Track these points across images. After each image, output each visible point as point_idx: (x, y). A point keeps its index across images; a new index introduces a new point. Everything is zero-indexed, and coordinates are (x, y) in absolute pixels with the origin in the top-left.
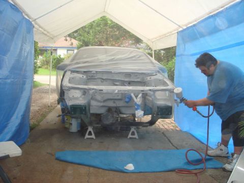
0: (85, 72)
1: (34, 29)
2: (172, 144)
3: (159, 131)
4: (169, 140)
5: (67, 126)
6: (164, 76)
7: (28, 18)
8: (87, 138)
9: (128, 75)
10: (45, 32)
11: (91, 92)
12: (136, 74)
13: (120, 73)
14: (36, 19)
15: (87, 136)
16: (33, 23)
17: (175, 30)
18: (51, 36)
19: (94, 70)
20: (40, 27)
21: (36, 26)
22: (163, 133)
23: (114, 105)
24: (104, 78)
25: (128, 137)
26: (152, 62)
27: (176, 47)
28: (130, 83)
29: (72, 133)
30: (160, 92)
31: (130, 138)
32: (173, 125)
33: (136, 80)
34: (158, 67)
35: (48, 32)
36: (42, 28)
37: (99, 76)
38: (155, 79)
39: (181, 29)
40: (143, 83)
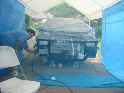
0: (50, 31)
1: (26, 8)
2: (96, 71)
3: (90, 64)
4: (95, 68)
5: (41, 59)
6: (92, 34)
7: (21, 3)
8: (51, 66)
9: (73, 33)
10: (32, 10)
12: (77, 33)
13: (69, 32)
14: (26, 3)
15: (51, 65)
16: (25, 5)
17: (101, 10)
18: (36, 12)
19: (55, 30)
20: (29, 7)
21: (26, 7)
23: (65, 49)
24: (60, 35)
25: (73, 66)
26: (87, 27)
27: (102, 18)
28: (74, 38)
29: (44, 63)
30: (89, 43)
31: (74, 67)
32: (98, 60)
33: (77, 36)
34: (90, 29)
35: (34, 10)
36: (30, 8)
37: (57, 33)
38: (87, 36)
39: (104, 9)
40: (81, 38)
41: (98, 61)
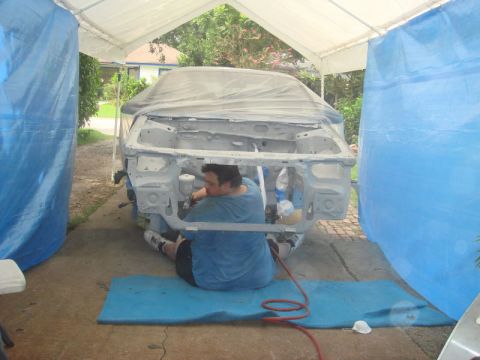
0: (174, 119)
1: (80, 30)
2: (347, 268)
3: (325, 240)
4: (341, 259)
5: (141, 224)
6: (334, 131)
7: (65, 8)
9: (262, 126)
10: (105, 36)
11: (180, 162)
12: (278, 126)
13: (245, 123)
14: (82, 11)
16: (77, 17)
17: (363, 37)
18: (118, 44)
19: (193, 115)
20: (92, 25)
21: (82, 23)
22: (332, 245)
24: (213, 132)
26: (313, 102)
28: (264, 145)
30: (321, 165)
32: (355, 228)
33: (277, 138)
34: (326, 112)
35: (111, 36)
36: (97, 28)
37: (203, 128)
38: (315, 137)
39: (375, 35)
40: (292, 145)
41: (353, 230)
